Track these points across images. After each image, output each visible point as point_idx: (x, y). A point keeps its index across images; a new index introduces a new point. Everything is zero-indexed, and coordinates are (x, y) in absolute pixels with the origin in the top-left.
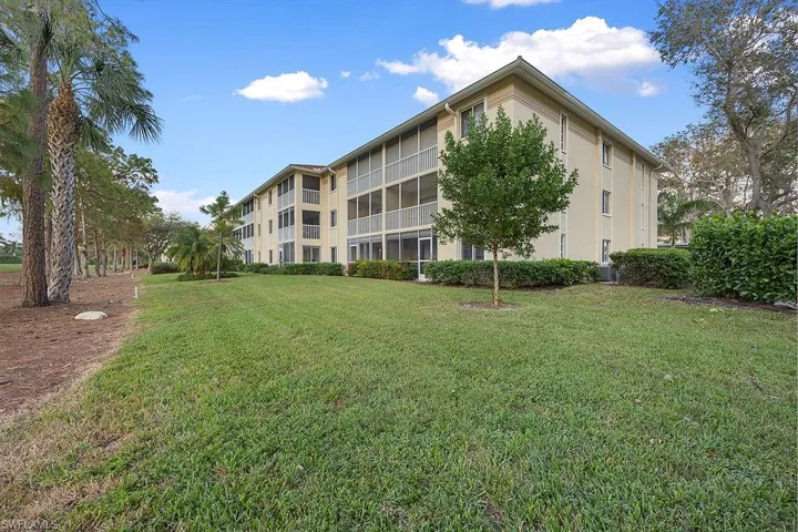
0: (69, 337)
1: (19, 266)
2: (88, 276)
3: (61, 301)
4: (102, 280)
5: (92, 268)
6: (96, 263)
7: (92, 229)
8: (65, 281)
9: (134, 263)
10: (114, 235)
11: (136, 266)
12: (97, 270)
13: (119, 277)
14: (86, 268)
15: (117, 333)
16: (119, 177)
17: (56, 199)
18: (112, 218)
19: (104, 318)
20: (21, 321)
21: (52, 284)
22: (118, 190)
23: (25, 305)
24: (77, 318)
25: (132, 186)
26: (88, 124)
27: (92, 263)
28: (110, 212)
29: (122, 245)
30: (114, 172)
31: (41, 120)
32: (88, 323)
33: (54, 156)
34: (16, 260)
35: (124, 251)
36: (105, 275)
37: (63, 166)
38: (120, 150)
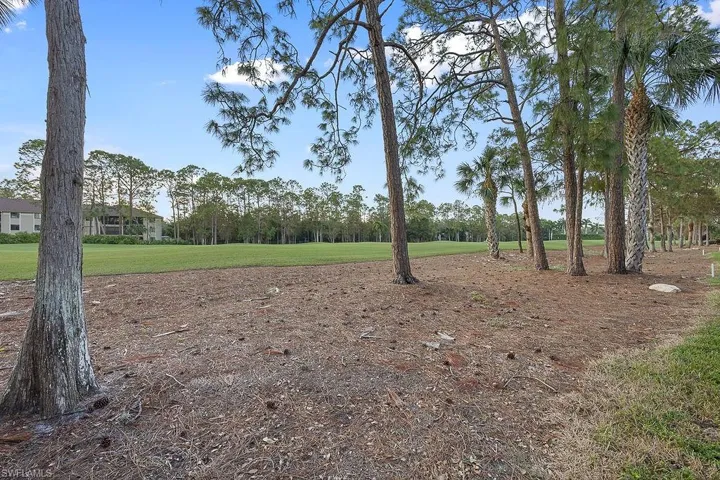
0: (645, 303)
1: (602, 242)
2: (655, 251)
3: (635, 271)
4: (668, 255)
5: (658, 243)
6: (663, 238)
7: (658, 207)
8: (639, 255)
9: (704, 238)
10: (680, 210)
11: (707, 241)
12: (663, 245)
13: (688, 252)
14: (653, 243)
15: (696, 311)
16: (686, 151)
17: (631, 184)
18: (677, 194)
19: (677, 292)
20: (608, 284)
21: (629, 256)
22: (684, 164)
23: (610, 271)
24: (651, 288)
25: (701, 156)
26: (659, 110)
27: (658, 239)
28: (677, 187)
29: (689, 220)
30: (681, 148)
31: (621, 123)
32: (662, 294)
33: (630, 149)
34: (598, 237)
35: (692, 226)
36: (671, 251)
37: (638, 155)
38: (688, 124)
